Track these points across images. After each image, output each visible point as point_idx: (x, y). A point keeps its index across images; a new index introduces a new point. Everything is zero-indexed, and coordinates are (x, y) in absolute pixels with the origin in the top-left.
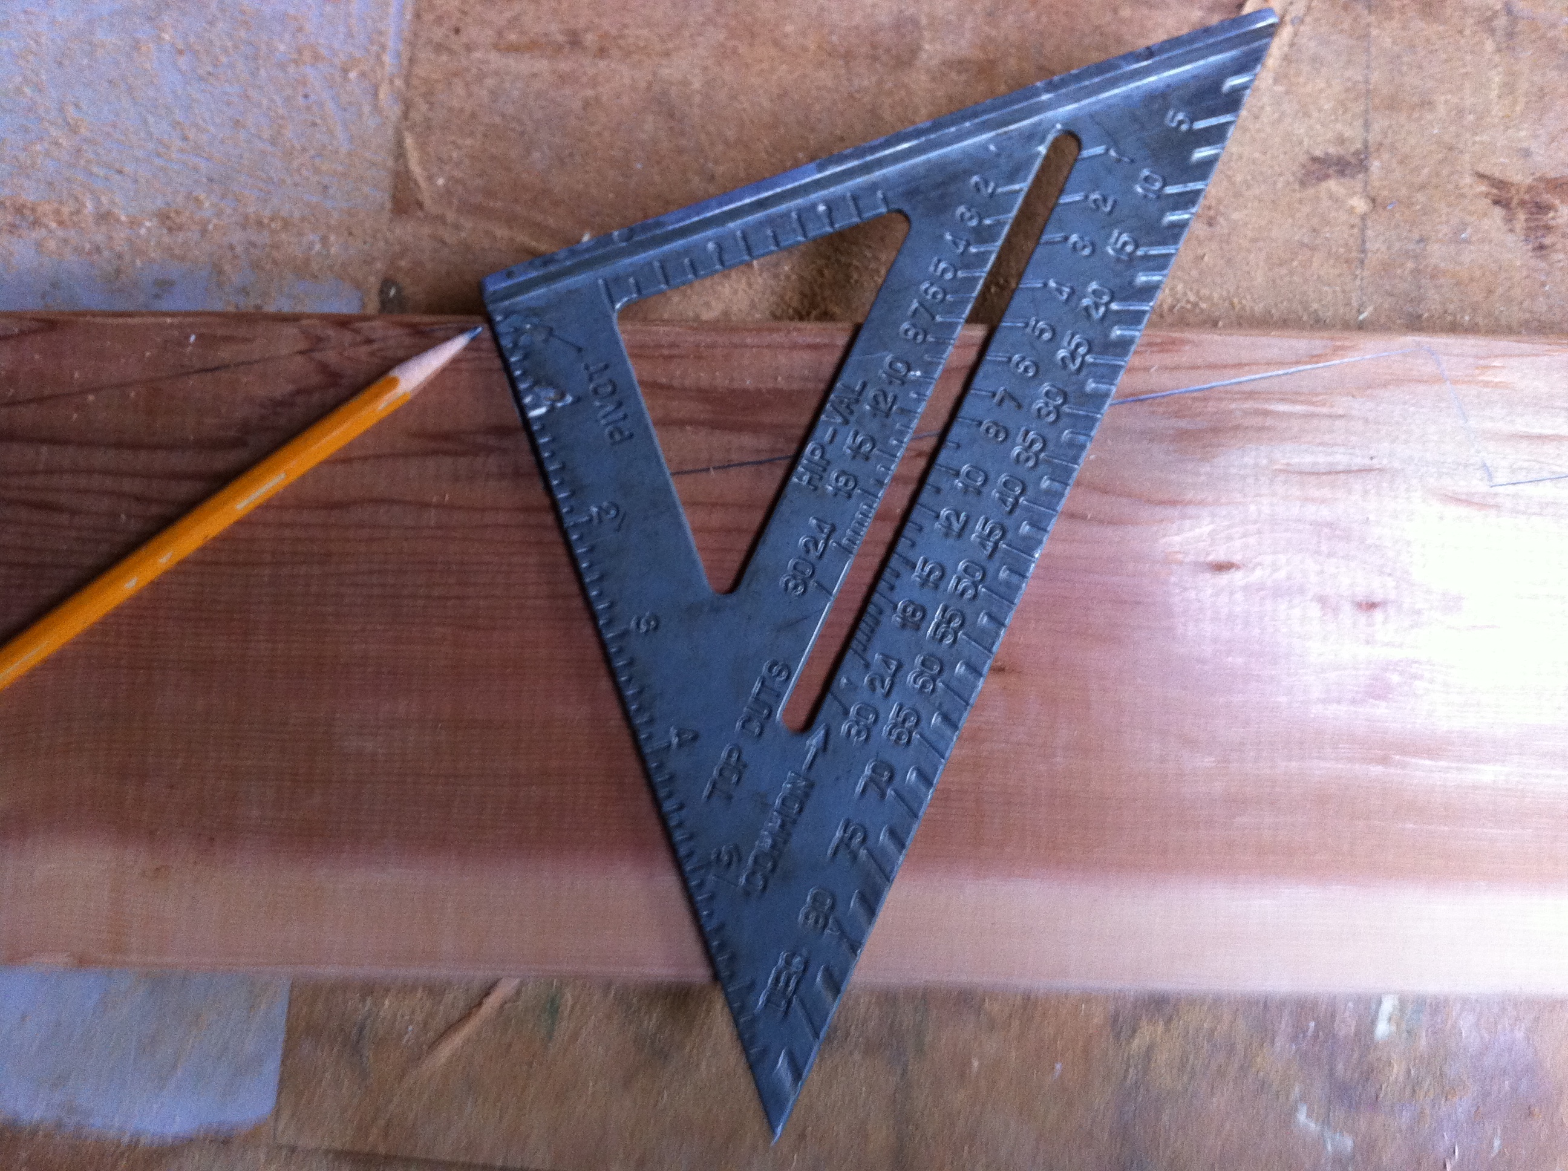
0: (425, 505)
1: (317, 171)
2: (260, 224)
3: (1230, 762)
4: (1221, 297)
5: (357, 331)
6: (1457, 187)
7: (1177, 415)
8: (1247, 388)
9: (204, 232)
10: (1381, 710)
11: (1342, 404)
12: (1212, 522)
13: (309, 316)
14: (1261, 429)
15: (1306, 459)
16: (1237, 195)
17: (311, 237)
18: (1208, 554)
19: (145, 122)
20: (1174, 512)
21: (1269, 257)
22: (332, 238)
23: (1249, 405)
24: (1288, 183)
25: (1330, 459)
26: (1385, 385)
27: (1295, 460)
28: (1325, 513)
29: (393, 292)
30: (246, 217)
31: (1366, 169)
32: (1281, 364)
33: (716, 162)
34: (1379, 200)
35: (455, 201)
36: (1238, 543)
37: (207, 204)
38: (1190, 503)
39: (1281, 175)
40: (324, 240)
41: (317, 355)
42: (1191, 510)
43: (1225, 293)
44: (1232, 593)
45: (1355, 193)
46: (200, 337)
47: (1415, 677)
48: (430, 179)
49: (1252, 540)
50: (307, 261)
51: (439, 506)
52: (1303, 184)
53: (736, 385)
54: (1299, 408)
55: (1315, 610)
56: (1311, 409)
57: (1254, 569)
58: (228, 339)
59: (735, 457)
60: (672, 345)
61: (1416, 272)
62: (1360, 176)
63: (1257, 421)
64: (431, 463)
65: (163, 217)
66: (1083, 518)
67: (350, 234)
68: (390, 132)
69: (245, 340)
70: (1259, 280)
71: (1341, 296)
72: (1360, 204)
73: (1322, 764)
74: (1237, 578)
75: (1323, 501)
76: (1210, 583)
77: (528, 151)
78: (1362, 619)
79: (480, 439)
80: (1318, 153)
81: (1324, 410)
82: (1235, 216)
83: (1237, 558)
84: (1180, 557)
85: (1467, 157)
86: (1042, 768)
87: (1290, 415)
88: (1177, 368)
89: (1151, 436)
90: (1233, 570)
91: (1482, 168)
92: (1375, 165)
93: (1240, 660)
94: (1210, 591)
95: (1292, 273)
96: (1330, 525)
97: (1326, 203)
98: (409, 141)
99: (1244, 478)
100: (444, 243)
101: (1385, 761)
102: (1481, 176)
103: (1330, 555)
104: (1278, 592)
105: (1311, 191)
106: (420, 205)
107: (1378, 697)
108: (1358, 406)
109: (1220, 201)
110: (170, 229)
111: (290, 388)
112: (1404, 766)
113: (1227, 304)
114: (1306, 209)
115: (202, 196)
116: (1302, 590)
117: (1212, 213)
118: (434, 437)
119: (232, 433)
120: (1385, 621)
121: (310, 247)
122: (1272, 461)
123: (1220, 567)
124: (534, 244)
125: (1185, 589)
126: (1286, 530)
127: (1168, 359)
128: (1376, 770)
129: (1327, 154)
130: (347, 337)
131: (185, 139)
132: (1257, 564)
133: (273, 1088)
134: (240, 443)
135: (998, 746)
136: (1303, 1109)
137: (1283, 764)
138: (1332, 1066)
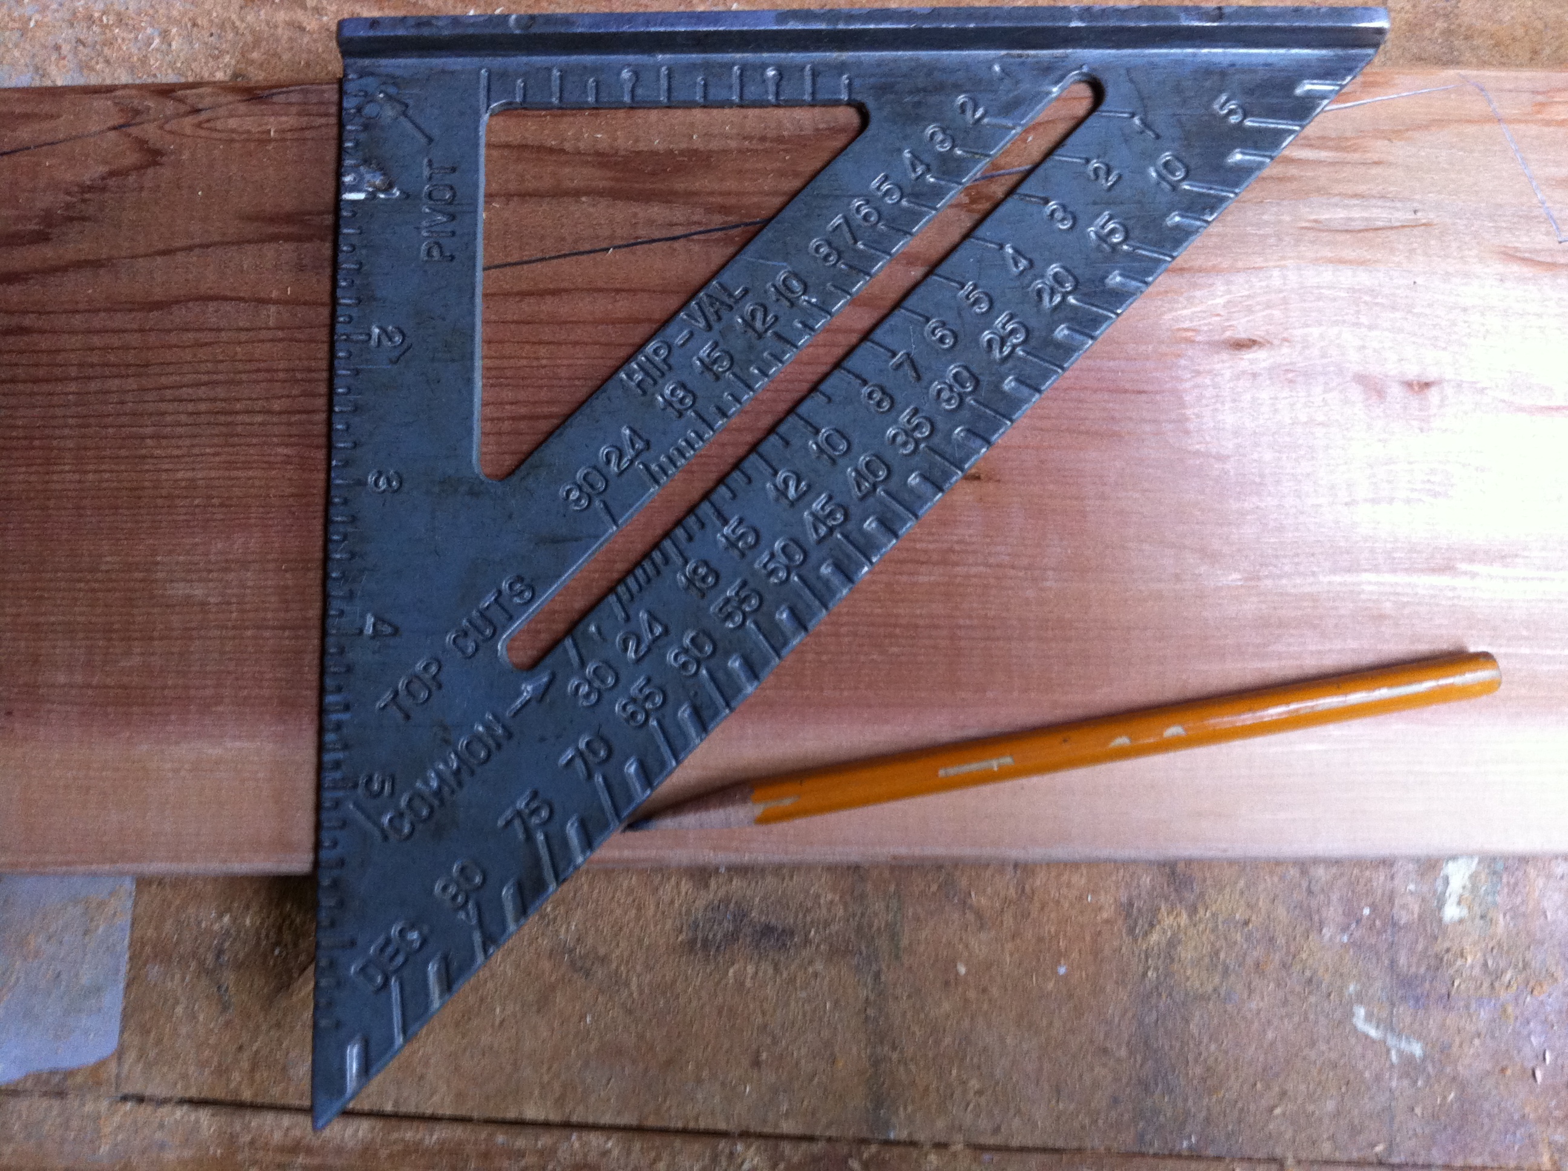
0: (263, 302)
3: (1259, 579)
5: (181, 100)
10: (1442, 510)
11: (1380, 148)
12: (1229, 292)
13: (126, 87)
14: (1282, 180)
15: (1336, 215)
18: (1224, 331)
20: (1181, 281)
22: (174, 32)
25: (1365, 215)
26: (1426, 127)
27: (1324, 216)
28: (1363, 278)
30: (75, 13)
36: (1259, 317)
38: (1199, 270)
41: (134, 131)
42: (1202, 280)
44: (1255, 376)
47: (1480, 469)
49: (1277, 313)
51: (283, 302)
53: (642, 146)
54: (1324, 155)
55: (1356, 393)
56: (1341, 155)
57: (1280, 346)
58: (27, 117)
59: (643, 233)
64: (269, 251)
69: (49, 117)
73: (1374, 578)
74: (1260, 357)
75: (1362, 263)
76: (1225, 365)
78: (1414, 403)
81: (1357, 157)
83: (1259, 334)
84: (1190, 334)
86: (1030, 593)
87: (1319, 162)
90: (1255, 348)
93: (1269, 456)
94: (1228, 375)
96: (1370, 292)
99: (1264, 238)
101: (1447, 568)
103: (1371, 328)
104: (1310, 374)
108: (1396, 151)
111: (103, 169)
112: (1474, 575)
116: (1340, 372)
118: (272, 220)
119: (32, 226)
120: (1442, 405)
122: (1297, 217)
123: (1240, 345)
125: (1198, 373)
126: (1319, 299)
128: (1441, 581)
130: (170, 107)
132: (1285, 340)
133: (116, 1025)
134: (41, 237)
135: (974, 570)
136: (1361, 1012)
137: (1325, 579)
138: (1393, 962)
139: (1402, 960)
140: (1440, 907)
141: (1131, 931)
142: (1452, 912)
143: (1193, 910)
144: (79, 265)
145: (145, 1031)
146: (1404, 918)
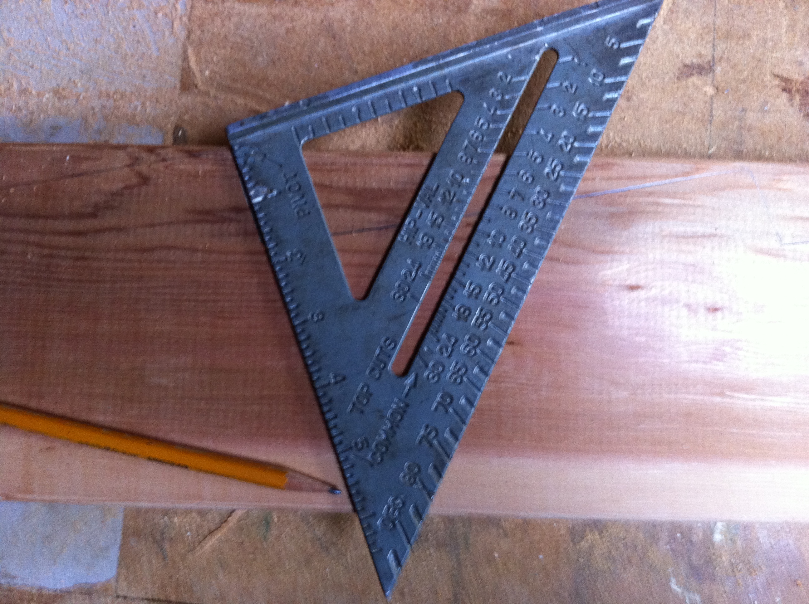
0: (194, 250)
1: (140, 67)
2: (108, 96)
3: (636, 395)
4: (633, 140)
5: (158, 155)
6: (763, 81)
7: (611, 204)
8: (649, 190)
9: (77, 100)
10: (720, 366)
11: (701, 199)
12: (629, 263)
13: (132, 146)
14: (656, 212)
15: (680, 229)
16: (643, 84)
17: (136, 103)
18: (626, 281)
19: (46, 39)
20: (608, 258)
21: (660, 118)
22: (148, 104)
23: (650, 199)
24: (671, 78)
25: (693, 229)
26: (724, 189)
27: (675, 229)
28: (690, 259)
29: (180, 133)
30: (101, 93)
31: (714, 71)
32: (667, 176)
33: (359, 63)
34: (720, 88)
35: (215, 84)
36: (642, 275)
37: (79, 85)
38: (616, 253)
39: (667, 73)
40: (143, 105)
41: (137, 168)
42: (617, 257)
43: (636, 138)
44: (639, 303)
45: (707, 84)
46: (72, 157)
47: (738, 349)
48: (201, 71)
49: (650, 273)
50: (134, 116)
51: (204, 251)
52: (679, 78)
53: (367, 186)
54: (677, 201)
55: (684, 312)
56: (683, 202)
57: (651, 288)
58: (87, 159)
59: (367, 225)
60: (332, 163)
61: (740, 128)
62: (710, 75)
63: (652, 208)
64: (199, 227)
65: (56, 92)
66: (558, 260)
67: (157, 101)
68: (180, 47)
69: (96, 159)
70: (655, 131)
71: (699, 141)
72: (710, 90)
73: (687, 396)
74: (642, 293)
75: (689, 252)
76: (627, 297)
77: (255, 57)
78: (710, 316)
79: (226, 214)
80: (687, 62)
81: (691, 202)
82: (642, 96)
83: (642, 283)
84: (611, 282)
85: (768, 65)
86: (534, 397)
87: (672, 205)
88: (610, 179)
89: (596, 216)
90: (639, 290)
91: (776, 71)
92: (718, 69)
93: (643, 339)
94: (627, 301)
95: (672, 127)
96: (693, 265)
97: (691, 90)
98: (190, 51)
99: (646, 239)
100: (209, 107)
101: (721, 394)
102: (776, 76)
103: (693, 282)
104: (664, 302)
105: (684, 83)
106: (196, 86)
107: (719, 360)
108: (708, 201)
109: (634, 88)
110: (59, 98)
111: (121, 185)
112: (732, 397)
113: (637, 143)
114: (680, 93)
115: (77, 80)
116: (677, 301)
117: (630, 94)
118: (200, 213)
119: (89, 210)
120: (723, 319)
121: (136, 108)
122: (662, 231)
123: (633, 288)
124: (258, 107)
125: (613, 300)
126: (670, 268)
127: (604, 173)
128: (717, 399)
129: (692, 63)
130: (153, 158)
131: (68, 49)
132: (653, 287)
133: (115, 565)
134: (93, 216)
135: (509, 385)
136: (673, 580)
137: (666, 396)
138: (689, 558)
139: (694, 558)
140: (712, 533)
141: (573, 541)
142: (717, 537)
143: (601, 532)
144: (111, 229)
145: (128, 568)
146: (695, 539)
